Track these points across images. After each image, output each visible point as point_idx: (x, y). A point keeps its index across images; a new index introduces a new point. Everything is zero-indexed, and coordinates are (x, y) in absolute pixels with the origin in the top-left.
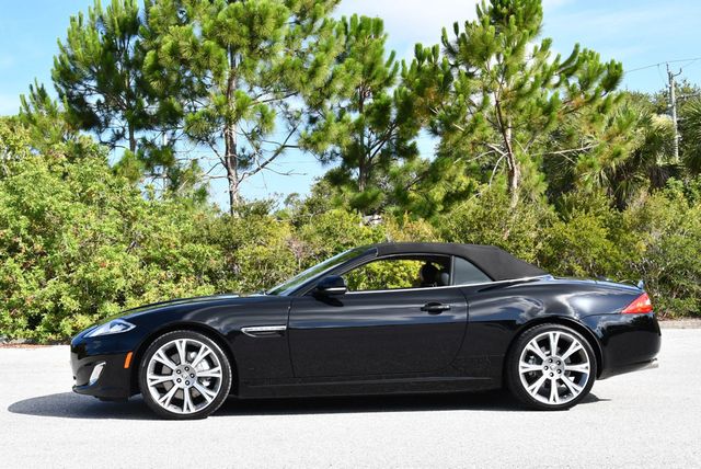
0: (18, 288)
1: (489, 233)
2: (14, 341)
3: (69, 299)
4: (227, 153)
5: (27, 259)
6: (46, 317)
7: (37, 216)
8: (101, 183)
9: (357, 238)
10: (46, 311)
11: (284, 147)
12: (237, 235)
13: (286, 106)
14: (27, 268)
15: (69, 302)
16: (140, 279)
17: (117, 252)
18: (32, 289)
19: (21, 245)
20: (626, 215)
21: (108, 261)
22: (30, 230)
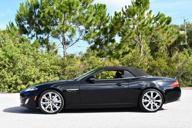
0: (6, 77)
1: (134, 63)
2: (4, 92)
3: (19, 80)
4: (63, 41)
5: (8, 69)
6: (13, 85)
7: (11, 58)
8: (28, 49)
9: (98, 64)
10: (13, 84)
11: (78, 39)
12: (66, 63)
13: (79, 28)
14: (8, 72)
15: (20, 81)
16: (39, 75)
17: (33, 68)
18: (9, 78)
19: (6, 66)
20: (172, 58)
21: (30, 70)
22: (9, 61)
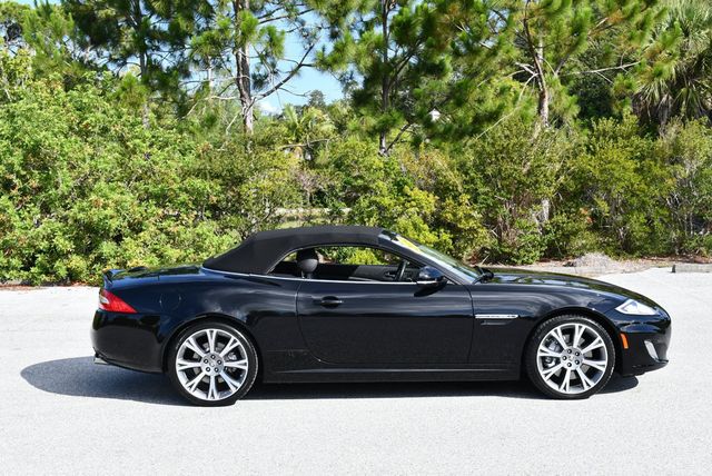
0: (11, 228)
1: (507, 167)
2: (9, 282)
3: (62, 241)
4: (238, 74)
5: (22, 195)
6: (40, 258)
7: (34, 150)
8: (99, 115)
9: (368, 169)
10: (40, 252)
11: (300, 65)
12: (241, 164)
14: (21, 205)
15: (63, 243)
16: (138, 216)
17: (113, 190)
18: (30, 227)
19: (16, 181)
21: (102, 200)
22: (25, 165)
